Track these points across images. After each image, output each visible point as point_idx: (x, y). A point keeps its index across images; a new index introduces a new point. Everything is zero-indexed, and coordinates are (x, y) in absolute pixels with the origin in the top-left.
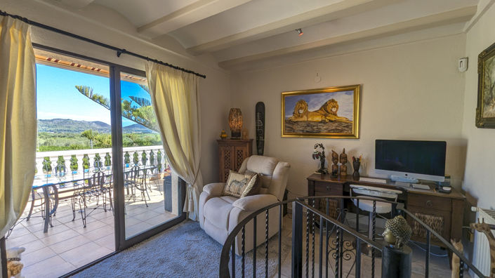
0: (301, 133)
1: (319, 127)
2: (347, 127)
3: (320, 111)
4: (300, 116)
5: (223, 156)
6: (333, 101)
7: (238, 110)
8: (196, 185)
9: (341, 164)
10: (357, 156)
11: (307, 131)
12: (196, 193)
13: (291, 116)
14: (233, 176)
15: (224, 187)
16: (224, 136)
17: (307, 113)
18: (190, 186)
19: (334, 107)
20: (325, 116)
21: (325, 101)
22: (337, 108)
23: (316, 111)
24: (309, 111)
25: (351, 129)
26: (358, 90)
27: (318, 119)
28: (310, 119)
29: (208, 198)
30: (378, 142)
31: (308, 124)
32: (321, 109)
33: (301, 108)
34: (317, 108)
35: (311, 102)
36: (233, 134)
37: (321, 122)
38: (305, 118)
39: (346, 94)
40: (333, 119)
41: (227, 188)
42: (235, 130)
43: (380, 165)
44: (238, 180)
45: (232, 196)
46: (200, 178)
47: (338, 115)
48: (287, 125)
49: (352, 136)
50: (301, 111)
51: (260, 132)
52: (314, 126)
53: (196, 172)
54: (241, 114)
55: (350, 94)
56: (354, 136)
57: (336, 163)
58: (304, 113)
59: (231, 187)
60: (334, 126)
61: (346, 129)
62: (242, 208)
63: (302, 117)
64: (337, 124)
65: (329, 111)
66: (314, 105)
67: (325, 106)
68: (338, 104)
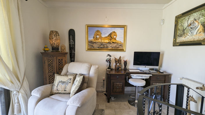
0: (98, 48)
1: (108, 45)
2: (121, 46)
3: (108, 37)
4: (97, 39)
5: (47, 64)
6: (114, 32)
7: (57, 32)
8: (22, 91)
9: (119, 64)
10: (125, 60)
11: (101, 48)
12: (23, 97)
13: (92, 39)
14: (58, 78)
15: (52, 88)
16: (46, 49)
17: (101, 37)
18: (15, 92)
19: (115, 35)
20: (111, 40)
21: (111, 32)
22: (116, 36)
23: (105, 37)
24: (102, 36)
25: (122, 47)
26: (125, 28)
27: (107, 41)
28: (103, 41)
29: (39, 100)
30: (135, 53)
31: (102, 44)
32: (108, 36)
33: (98, 35)
34: (107, 35)
35: (103, 32)
36: (53, 49)
37: (108, 43)
38: (100, 40)
39: (121, 29)
40: (114, 42)
41: (55, 88)
42: (55, 46)
43: (135, 63)
44: (63, 80)
45: (60, 93)
46: (26, 84)
47: (117, 40)
48: (90, 44)
49: (122, 50)
50: (98, 37)
51: (72, 48)
52: (105, 45)
53: (21, 79)
54: (59, 35)
55: (122, 29)
56: (123, 50)
57: (116, 64)
58: (100, 38)
59: (59, 87)
60: (114, 45)
61: (120, 47)
62: (78, 105)
63: (98, 40)
64: (116, 44)
65: (112, 37)
66: (105, 34)
67: (110, 35)
68: (117, 34)
